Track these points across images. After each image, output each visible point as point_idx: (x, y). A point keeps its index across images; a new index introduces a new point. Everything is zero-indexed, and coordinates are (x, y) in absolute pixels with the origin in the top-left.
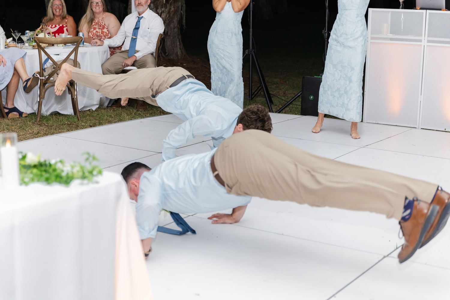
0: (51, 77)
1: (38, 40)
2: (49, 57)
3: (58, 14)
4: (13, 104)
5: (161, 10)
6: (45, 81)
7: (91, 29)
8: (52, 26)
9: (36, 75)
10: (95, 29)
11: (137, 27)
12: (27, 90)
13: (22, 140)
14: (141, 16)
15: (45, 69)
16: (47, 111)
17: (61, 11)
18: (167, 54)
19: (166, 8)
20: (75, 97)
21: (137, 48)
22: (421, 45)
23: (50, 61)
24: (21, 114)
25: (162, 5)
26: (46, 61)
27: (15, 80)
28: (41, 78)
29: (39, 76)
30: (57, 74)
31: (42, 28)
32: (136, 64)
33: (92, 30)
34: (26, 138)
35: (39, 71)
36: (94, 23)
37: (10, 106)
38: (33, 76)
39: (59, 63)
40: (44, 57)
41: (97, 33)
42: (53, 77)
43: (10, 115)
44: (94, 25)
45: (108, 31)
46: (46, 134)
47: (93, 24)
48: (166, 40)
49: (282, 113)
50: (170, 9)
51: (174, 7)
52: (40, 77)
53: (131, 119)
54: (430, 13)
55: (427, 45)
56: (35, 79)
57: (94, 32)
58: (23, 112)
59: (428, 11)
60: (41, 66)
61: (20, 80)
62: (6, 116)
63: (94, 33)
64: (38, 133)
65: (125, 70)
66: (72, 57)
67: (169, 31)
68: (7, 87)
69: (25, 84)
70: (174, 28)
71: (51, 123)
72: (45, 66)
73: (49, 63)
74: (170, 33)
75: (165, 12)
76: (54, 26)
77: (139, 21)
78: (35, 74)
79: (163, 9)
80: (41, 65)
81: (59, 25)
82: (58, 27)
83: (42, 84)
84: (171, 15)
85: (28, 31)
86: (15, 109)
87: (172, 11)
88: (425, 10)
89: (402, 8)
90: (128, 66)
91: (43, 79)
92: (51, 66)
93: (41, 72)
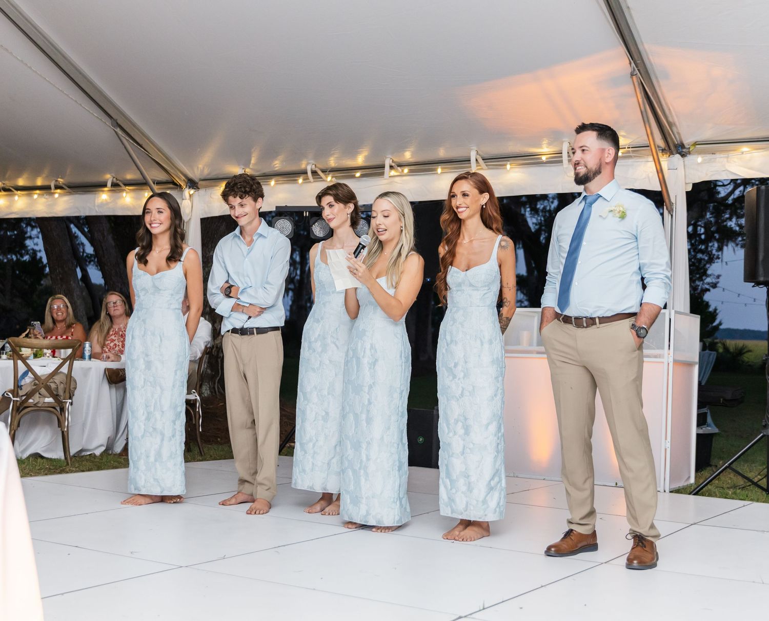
0: (30, 398)
2: (30, 369)
3: (60, 318)
6: (20, 404)
7: (107, 341)
8: (51, 337)
9: (7, 394)
10: (113, 341)
15: (22, 386)
17: (64, 314)
20: (66, 430)
23: (30, 374)
26: (25, 374)
28: (15, 399)
29: (11, 396)
30: (39, 394)
33: (109, 342)
35: (13, 388)
36: (113, 331)
38: (2, 395)
39: (43, 378)
41: (116, 347)
42: (33, 398)
44: (112, 335)
47: (111, 333)
52: (13, 397)
56: (5, 400)
57: (112, 345)
60: (16, 382)
63: (110, 347)
66: (65, 369)
72: (23, 383)
73: (29, 379)
76: (54, 338)
78: (6, 392)
80: (16, 379)
81: (61, 337)
83: (15, 408)
91: (17, 401)
92: (31, 382)
93: (16, 390)
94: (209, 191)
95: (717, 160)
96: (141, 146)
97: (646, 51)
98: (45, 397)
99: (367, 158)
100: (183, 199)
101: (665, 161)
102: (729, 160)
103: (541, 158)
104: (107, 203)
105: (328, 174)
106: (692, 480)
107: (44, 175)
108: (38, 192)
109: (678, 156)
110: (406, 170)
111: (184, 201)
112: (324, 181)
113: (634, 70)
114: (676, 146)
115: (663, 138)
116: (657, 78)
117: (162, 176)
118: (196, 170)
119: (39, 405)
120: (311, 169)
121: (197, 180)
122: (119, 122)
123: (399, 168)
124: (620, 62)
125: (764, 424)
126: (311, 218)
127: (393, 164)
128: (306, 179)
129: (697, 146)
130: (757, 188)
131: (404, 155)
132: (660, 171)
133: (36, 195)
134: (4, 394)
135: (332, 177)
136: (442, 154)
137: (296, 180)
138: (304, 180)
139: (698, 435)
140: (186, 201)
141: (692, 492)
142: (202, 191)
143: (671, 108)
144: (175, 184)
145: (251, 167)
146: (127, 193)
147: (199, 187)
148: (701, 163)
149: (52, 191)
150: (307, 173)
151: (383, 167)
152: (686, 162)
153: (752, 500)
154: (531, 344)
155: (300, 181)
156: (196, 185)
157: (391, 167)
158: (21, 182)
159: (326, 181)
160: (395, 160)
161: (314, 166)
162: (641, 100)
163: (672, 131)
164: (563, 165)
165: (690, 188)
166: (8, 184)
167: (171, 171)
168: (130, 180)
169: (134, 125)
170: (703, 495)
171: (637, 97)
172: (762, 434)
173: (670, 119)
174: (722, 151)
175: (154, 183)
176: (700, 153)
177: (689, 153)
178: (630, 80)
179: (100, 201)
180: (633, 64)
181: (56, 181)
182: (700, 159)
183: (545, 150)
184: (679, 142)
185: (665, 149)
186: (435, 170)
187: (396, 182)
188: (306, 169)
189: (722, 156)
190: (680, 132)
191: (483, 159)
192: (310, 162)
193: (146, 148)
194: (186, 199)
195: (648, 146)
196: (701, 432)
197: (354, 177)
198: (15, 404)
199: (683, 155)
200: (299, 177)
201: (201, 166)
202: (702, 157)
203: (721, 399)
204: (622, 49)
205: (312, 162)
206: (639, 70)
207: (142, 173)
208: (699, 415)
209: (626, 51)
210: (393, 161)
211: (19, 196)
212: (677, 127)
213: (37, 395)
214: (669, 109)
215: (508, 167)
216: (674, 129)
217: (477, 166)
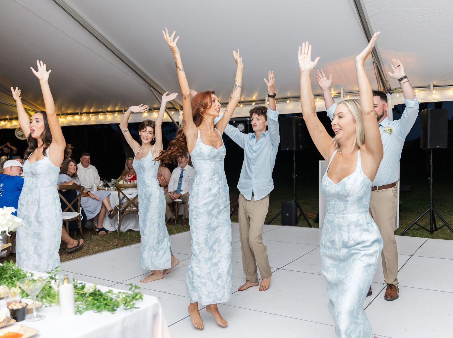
0: (127, 208)
1: (118, 186)
2: (125, 196)
4: (102, 226)
6: (123, 211)
8: (129, 175)
11: (182, 176)
12: (111, 217)
13: (106, 251)
14: (183, 169)
15: (122, 203)
16: (124, 229)
21: (182, 189)
23: (125, 198)
24: (107, 231)
26: (123, 198)
27: (103, 210)
28: (120, 209)
31: (122, 177)
32: (181, 198)
34: (108, 249)
37: (100, 227)
39: (131, 200)
40: (122, 196)
43: (100, 233)
45: (164, 177)
46: (122, 246)
49: (270, 224)
52: (119, 208)
53: (178, 233)
56: (116, 210)
58: (108, 231)
61: (107, 211)
62: (97, 234)
64: (117, 245)
65: (174, 202)
68: (98, 215)
69: (109, 213)
71: (126, 237)
72: (123, 202)
73: (125, 200)
76: (130, 175)
77: (182, 173)
80: (120, 201)
82: (132, 176)
85: (113, 179)
86: (103, 229)
90: (175, 199)
91: (121, 210)
92: (126, 202)
93: (120, 206)
98: (133, 207)
99: (257, 97)
100: (179, 115)
104: (147, 117)
107: (118, 107)
108: (117, 113)
112: (239, 106)
117: (170, 106)
119: (131, 211)
122: (151, 85)
133: (116, 114)
134: (115, 207)
135: (243, 105)
144: (176, 109)
146: (155, 113)
149: (123, 113)
158: (109, 109)
159: (240, 106)
165: (393, 107)
166: (104, 110)
167: (174, 104)
168: (156, 108)
169: (158, 86)
179: (144, 116)
181: (125, 108)
186: (286, 101)
194: (180, 115)
197: (252, 105)
198: (120, 211)
211: (109, 115)
213: (129, 207)
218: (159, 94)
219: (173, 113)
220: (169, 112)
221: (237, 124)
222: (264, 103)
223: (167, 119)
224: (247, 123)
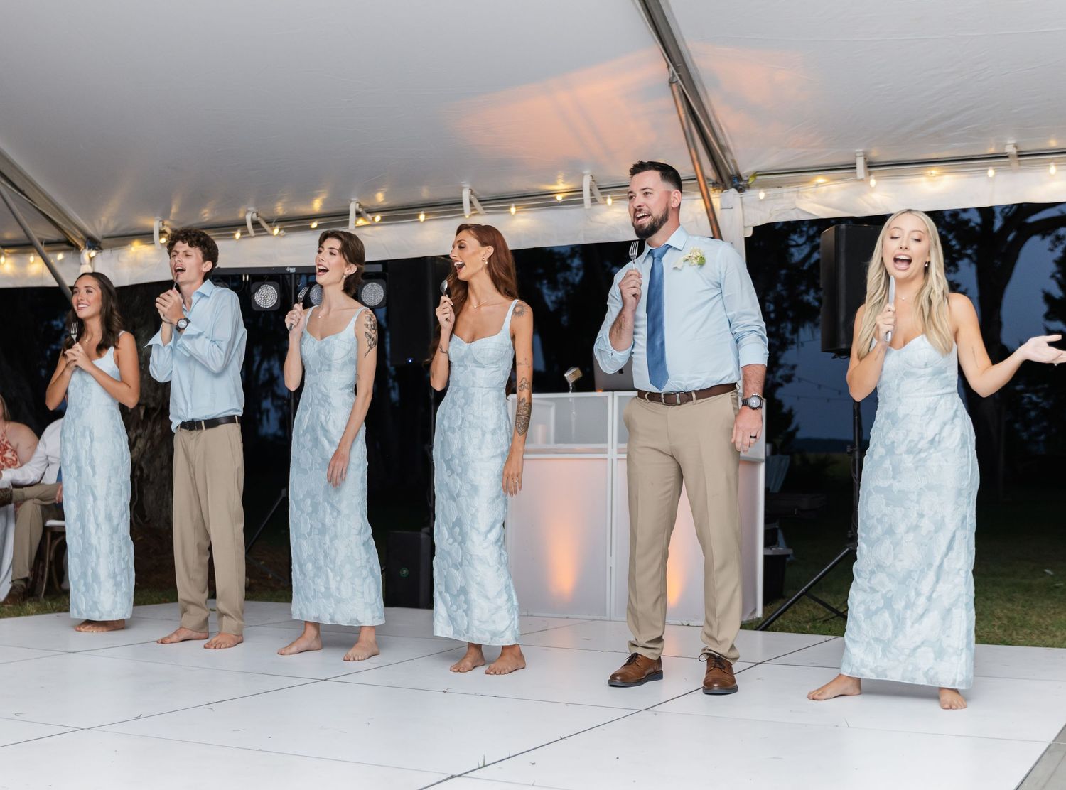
5: (136, 432)
18: (147, 519)
19: (145, 428)
22: (606, 459)
25: (138, 424)
45: (15, 455)
48: (145, 491)
50: (153, 431)
51: (161, 428)
54: (620, 397)
55: (618, 459)
59: (615, 393)
67: (151, 475)
70: (162, 469)
74: (154, 478)
75: (143, 436)
79: (139, 431)
84: (156, 442)
87: (158, 436)
88: (611, 393)
89: (573, 391)
94: (116, 252)
95: (785, 195)
96: (22, 192)
97: (688, 52)
99: (325, 203)
100: (81, 264)
101: (717, 198)
102: (800, 194)
103: (554, 198)
105: (275, 226)
106: (759, 614)
109: (733, 191)
110: (378, 218)
111: (82, 266)
112: (269, 235)
113: (673, 74)
114: (731, 178)
115: (713, 168)
116: (703, 86)
117: (53, 235)
118: (97, 226)
120: (252, 219)
121: (98, 238)
123: (369, 216)
124: (654, 66)
125: (849, 536)
126: (253, 282)
127: (361, 210)
128: (245, 233)
129: (758, 178)
130: (836, 229)
131: (374, 198)
132: (711, 211)
135: (280, 230)
136: (425, 194)
137: (233, 235)
138: (242, 234)
139: (766, 558)
140: (86, 266)
141: (759, 627)
142: (106, 253)
143: (724, 129)
144: (69, 243)
145: (171, 217)
146: (5, 257)
147: (102, 247)
148: (761, 201)
150: (246, 225)
151: (347, 214)
152: (744, 199)
153: (835, 634)
154: (547, 441)
155: (238, 235)
156: (98, 245)
157: (358, 214)
159: (272, 235)
160: (363, 204)
161: (255, 215)
162: (683, 116)
163: (726, 159)
164: (583, 206)
165: (749, 233)
167: (65, 226)
168: (9, 241)
169: (12, 164)
170: (773, 630)
171: (678, 112)
172: (847, 550)
173: (723, 142)
174: (789, 184)
175: (42, 243)
176: (763, 186)
177: (748, 187)
178: (669, 89)
180: (672, 68)
182: (762, 195)
183: (561, 186)
184: (735, 173)
185: (717, 183)
186: (417, 216)
187: (365, 235)
188: (245, 220)
189: (790, 190)
190: (735, 159)
191: (480, 201)
192: (249, 209)
193: (30, 196)
194: (85, 264)
195: (695, 179)
196: (770, 552)
197: (309, 228)
199: (740, 190)
200: (236, 230)
201: (104, 219)
202: (765, 192)
203: (796, 510)
204: (657, 48)
205: (252, 209)
206: (679, 76)
207: (25, 230)
208: (767, 533)
209: (662, 49)
210: (360, 206)
212: (731, 153)
214: (721, 129)
215: (513, 210)
216: (728, 155)
217: (472, 210)
218: (14, 190)
219: (60, 256)
220: (50, 256)
221: (257, 284)
222: (346, 223)
223: (42, 278)
224: (289, 281)
